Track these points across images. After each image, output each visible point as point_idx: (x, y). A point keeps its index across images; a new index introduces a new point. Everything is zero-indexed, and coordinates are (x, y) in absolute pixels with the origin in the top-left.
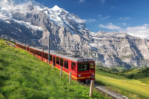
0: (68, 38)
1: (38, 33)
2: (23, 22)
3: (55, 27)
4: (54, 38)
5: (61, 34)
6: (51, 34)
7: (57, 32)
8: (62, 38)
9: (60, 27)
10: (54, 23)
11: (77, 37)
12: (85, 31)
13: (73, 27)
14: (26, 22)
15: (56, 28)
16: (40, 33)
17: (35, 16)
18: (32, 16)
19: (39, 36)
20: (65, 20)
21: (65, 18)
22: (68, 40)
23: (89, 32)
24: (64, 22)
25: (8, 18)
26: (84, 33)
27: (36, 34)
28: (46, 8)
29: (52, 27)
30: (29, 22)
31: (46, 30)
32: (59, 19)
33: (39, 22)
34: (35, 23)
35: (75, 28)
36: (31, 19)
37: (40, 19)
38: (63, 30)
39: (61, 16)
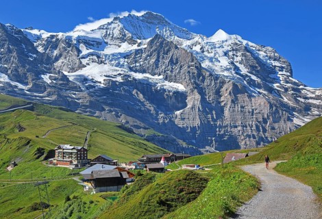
0: (242, 107)
1: (176, 98)
2: (148, 75)
3: (213, 83)
4: (211, 108)
5: (226, 97)
6: (203, 100)
7: (218, 93)
8: (228, 106)
9: (223, 83)
10: (211, 75)
11: (262, 103)
12: (289, 85)
13: (258, 77)
14: (154, 74)
15: (215, 83)
16: (181, 98)
17: (171, 61)
18: (167, 61)
19: (180, 105)
20: (240, 63)
21: (239, 59)
22: (241, 111)
23: (301, 87)
24: (237, 69)
25: (120, 71)
26: (286, 90)
27: (173, 100)
28: (197, 38)
29: (207, 82)
30: (160, 75)
31: (192, 91)
32: (224, 62)
33: (179, 72)
34: (171, 76)
35: (263, 79)
36: (163, 67)
37: (181, 67)
38: (231, 88)
39: (231, 53)
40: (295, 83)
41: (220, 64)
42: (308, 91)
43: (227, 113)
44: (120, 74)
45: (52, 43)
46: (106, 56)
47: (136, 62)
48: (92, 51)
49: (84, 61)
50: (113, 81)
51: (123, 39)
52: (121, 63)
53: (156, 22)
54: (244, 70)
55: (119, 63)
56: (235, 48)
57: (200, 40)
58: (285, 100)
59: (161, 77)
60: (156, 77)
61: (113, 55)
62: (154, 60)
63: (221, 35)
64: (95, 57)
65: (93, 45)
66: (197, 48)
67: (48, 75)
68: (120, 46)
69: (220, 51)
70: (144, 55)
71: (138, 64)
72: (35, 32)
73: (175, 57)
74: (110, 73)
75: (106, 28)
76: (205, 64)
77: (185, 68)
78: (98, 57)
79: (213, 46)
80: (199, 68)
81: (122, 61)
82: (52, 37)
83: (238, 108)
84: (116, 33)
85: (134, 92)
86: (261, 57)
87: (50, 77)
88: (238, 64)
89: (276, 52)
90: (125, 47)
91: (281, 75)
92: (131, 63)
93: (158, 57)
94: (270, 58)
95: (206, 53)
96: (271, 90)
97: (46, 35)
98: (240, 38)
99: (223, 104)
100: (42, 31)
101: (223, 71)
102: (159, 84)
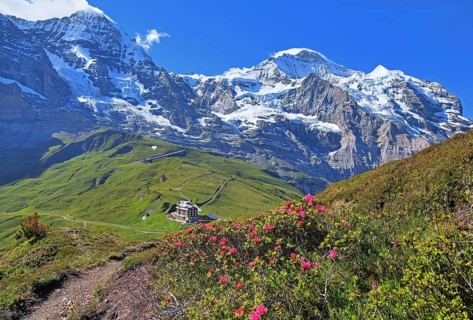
0: (401, 149)
1: (330, 139)
2: (301, 115)
3: (370, 123)
4: (367, 150)
5: (383, 138)
6: (358, 141)
7: (375, 134)
8: (386, 148)
9: (381, 122)
10: (367, 114)
11: (423, 145)
12: (457, 124)
13: (421, 116)
14: (307, 114)
15: (372, 123)
16: (334, 139)
17: (326, 101)
18: (321, 101)
19: (334, 146)
20: (401, 101)
21: (400, 96)
22: (400, 153)
23: (472, 126)
24: (397, 107)
25: (273, 111)
26: (454, 129)
27: (327, 141)
28: (355, 75)
29: (363, 122)
30: (314, 115)
31: (347, 132)
32: (384, 100)
33: (334, 112)
34: (325, 116)
35: (428, 118)
36: (318, 107)
37: (336, 106)
38: (389, 128)
39: (391, 91)
40: (464, 122)
41: (378, 103)
43: (383, 154)
44: (273, 115)
45: (210, 87)
46: (260, 97)
47: (290, 102)
48: (246, 92)
49: (239, 103)
50: (265, 123)
51: (277, 79)
52: (275, 104)
53: (312, 60)
54: (405, 109)
55: (272, 104)
56: (396, 85)
57: (358, 78)
59: (315, 117)
60: (310, 117)
61: (267, 96)
62: (307, 100)
63: (380, 71)
64: (249, 99)
65: (248, 87)
66: (354, 86)
67: (204, 118)
68: (274, 87)
69: (379, 89)
70: (298, 95)
71: (291, 105)
72: (195, 77)
73: (329, 96)
74: (264, 114)
75: (261, 69)
76: (362, 103)
77: (340, 107)
78: (253, 98)
79: (371, 82)
80: (355, 107)
81: (276, 101)
82: (210, 80)
83: (396, 150)
84: (271, 73)
85: (286, 133)
86: (426, 93)
87: (206, 121)
88: (398, 102)
89: (443, 87)
90: (280, 88)
91: (450, 113)
92: (285, 103)
93: (313, 96)
94: (436, 94)
95: (363, 91)
96: (435, 130)
97: (204, 79)
98: (402, 74)
100: (201, 76)
101: (381, 110)
102: (313, 125)
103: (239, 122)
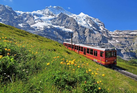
0: (93, 37)
1: (69, 34)
2: (59, 26)
4: (82, 38)
5: (87, 34)
6: (79, 35)
7: (84, 32)
8: (88, 37)
9: (86, 29)
10: (81, 26)
11: (99, 36)
12: (105, 31)
13: (95, 28)
14: (61, 26)
15: (83, 29)
16: (71, 34)
17: (67, 22)
18: (65, 22)
21: (89, 22)
23: (108, 31)
25: (49, 24)
26: (104, 32)
27: (68, 35)
28: (74, 15)
29: (80, 28)
30: (63, 26)
31: (75, 32)
33: (70, 25)
34: (67, 27)
35: (97, 29)
36: (64, 24)
37: (70, 23)
38: (88, 31)
39: (86, 20)
41: (83, 23)
42: (110, 33)
43: (87, 39)
44: (49, 26)
45: (24, 16)
46: (44, 19)
47: (54, 22)
48: (38, 18)
49: (36, 21)
50: (47, 28)
51: (49, 14)
52: (49, 22)
53: (60, 9)
54: (91, 25)
56: (87, 18)
58: (104, 35)
59: (64, 27)
60: (62, 27)
61: (46, 19)
62: (61, 21)
63: (82, 14)
64: (40, 20)
65: (39, 16)
67: (22, 24)
68: (48, 17)
69: (82, 19)
70: (57, 20)
71: (55, 23)
72: (19, 12)
73: (68, 20)
74: (45, 25)
75: (43, 11)
76: (79, 23)
77: (72, 24)
78: (41, 20)
79: (80, 17)
80: (77, 23)
81: (49, 21)
82: (24, 13)
83: (91, 38)
84: (47, 12)
85: (54, 32)
86: (95, 22)
87: (22, 25)
88: (88, 24)
89: (99, 20)
90: (50, 17)
91: (101, 28)
92: (53, 22)
93: (62, 20)
94: (98, 22)
95: (78, 20)
96: (100, 32)
97: (22, 13)
98: (88, 15)
99: (86, 36)
100: (21, 12)
101: (85, 25)
102: (63, 29)
103: (36, 27)
